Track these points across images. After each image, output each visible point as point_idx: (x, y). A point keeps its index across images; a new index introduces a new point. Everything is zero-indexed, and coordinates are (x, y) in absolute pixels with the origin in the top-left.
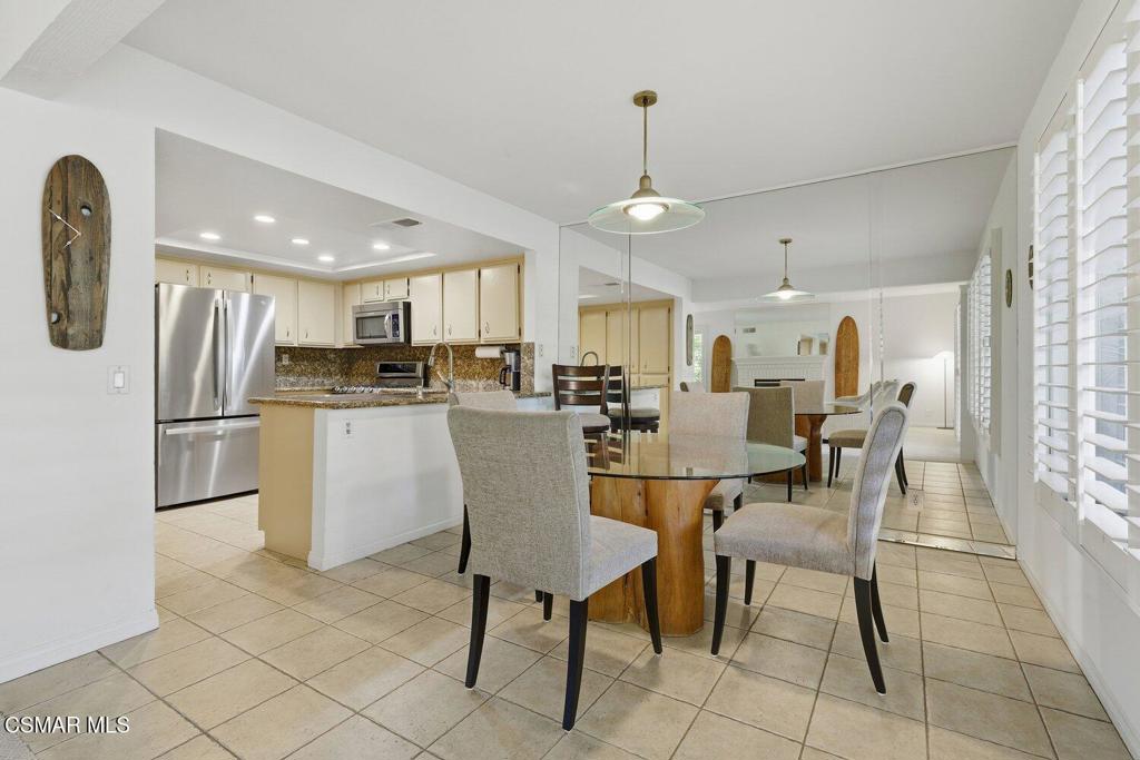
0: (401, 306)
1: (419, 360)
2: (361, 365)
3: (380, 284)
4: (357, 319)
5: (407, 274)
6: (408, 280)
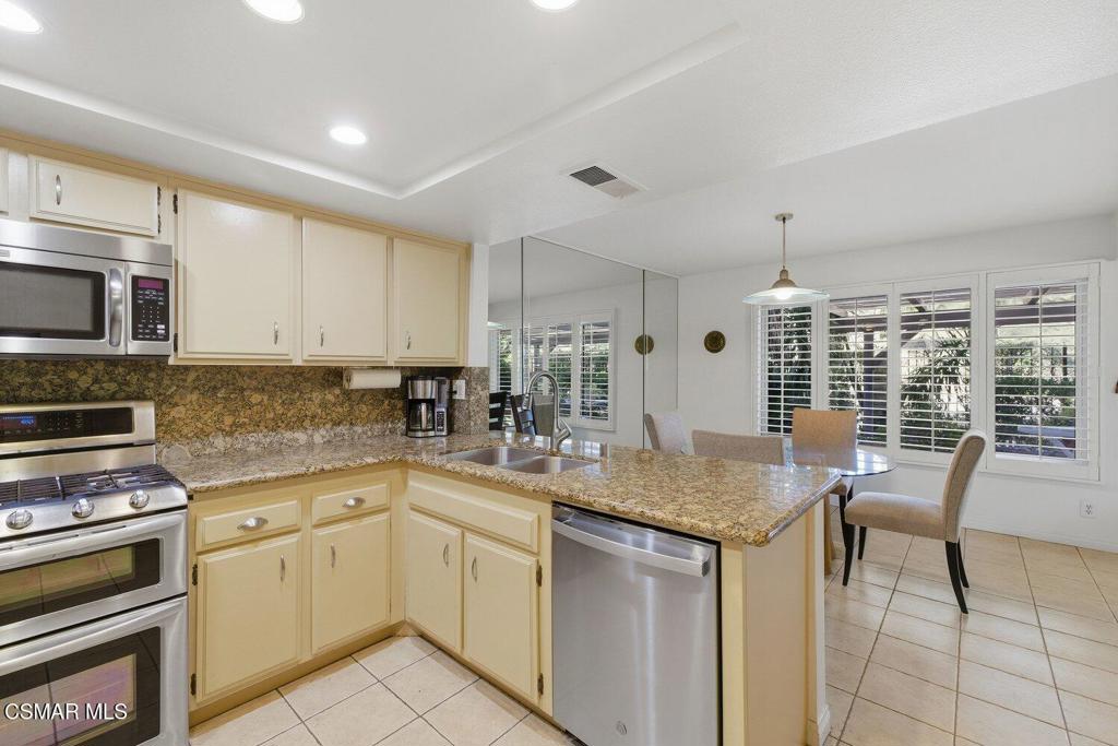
6: (158, 191)
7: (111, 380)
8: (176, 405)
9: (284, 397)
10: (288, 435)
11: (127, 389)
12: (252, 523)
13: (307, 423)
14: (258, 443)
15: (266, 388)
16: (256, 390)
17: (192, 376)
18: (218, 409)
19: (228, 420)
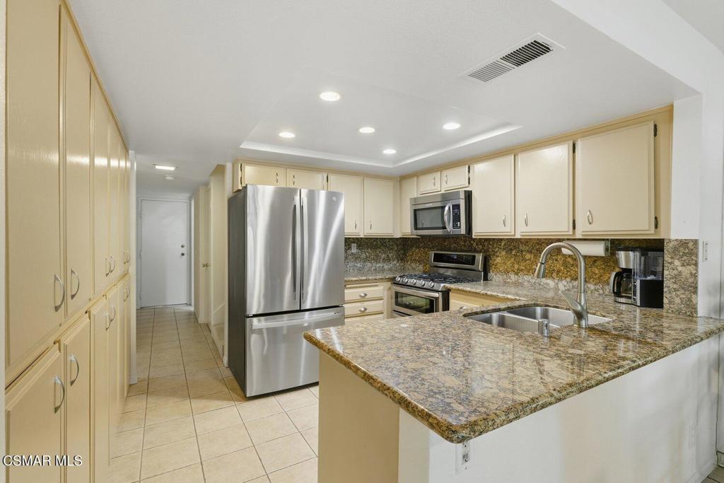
0: (462, 196)
1: (480, 252)
2: (415, 252)
3: (437, 175)
4: (415, 211)
5: (467, 161)
6: (469, 168)
7: (481, 244)
8: (498, 256)
10: (544, 280)
13: (554, 275)
14: (529, 282)
15: (533, 251)
16: (528, 251)
17: (503, 243)
18: (512, 260)
19: (516, 266)
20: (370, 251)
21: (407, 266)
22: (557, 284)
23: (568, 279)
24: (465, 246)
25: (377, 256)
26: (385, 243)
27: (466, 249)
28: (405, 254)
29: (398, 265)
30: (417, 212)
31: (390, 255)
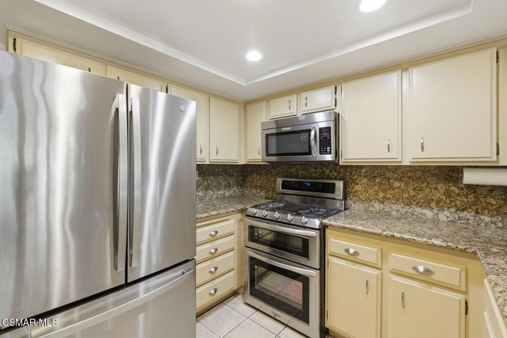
2: (256, 179)
3: (294, 97)
4: (267, 136)
5: (333, 81)
6: (336, 87)
7: (335, 171)
8: (357, 184)
9: (416, 185)
10: (418, 210)
11: (340, 175)
12: (352, 251)
13: (433, 204)
14: (398, 211)
15: (403, 179)
16: (397, 179)
17: (364, 170)
18: (376, 188)
19: (381, 195)
20: (211, 178)
21: (247, 192)
22: (437, 214)
23: (453, 210)
24: (316, 173)
25: (219, 183)
26: (226, 169)
27: (316, 175)
28: (244, 180)
29: (237, 191)
30: (269, 137)
31: (231, 182)
